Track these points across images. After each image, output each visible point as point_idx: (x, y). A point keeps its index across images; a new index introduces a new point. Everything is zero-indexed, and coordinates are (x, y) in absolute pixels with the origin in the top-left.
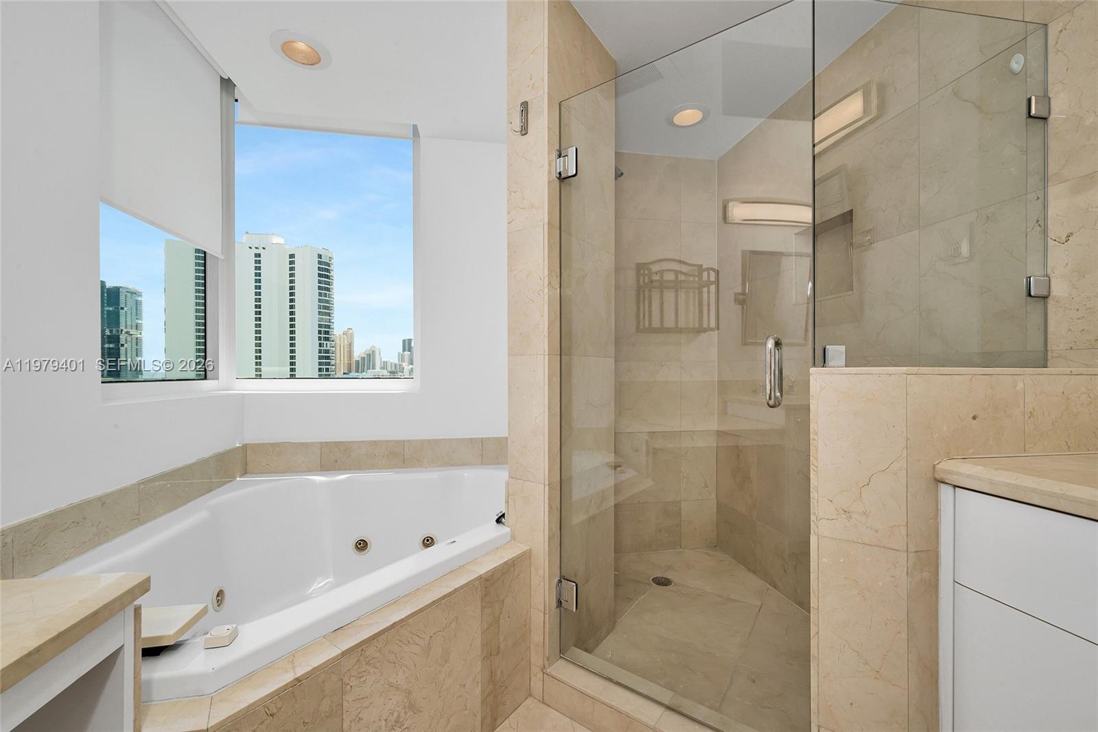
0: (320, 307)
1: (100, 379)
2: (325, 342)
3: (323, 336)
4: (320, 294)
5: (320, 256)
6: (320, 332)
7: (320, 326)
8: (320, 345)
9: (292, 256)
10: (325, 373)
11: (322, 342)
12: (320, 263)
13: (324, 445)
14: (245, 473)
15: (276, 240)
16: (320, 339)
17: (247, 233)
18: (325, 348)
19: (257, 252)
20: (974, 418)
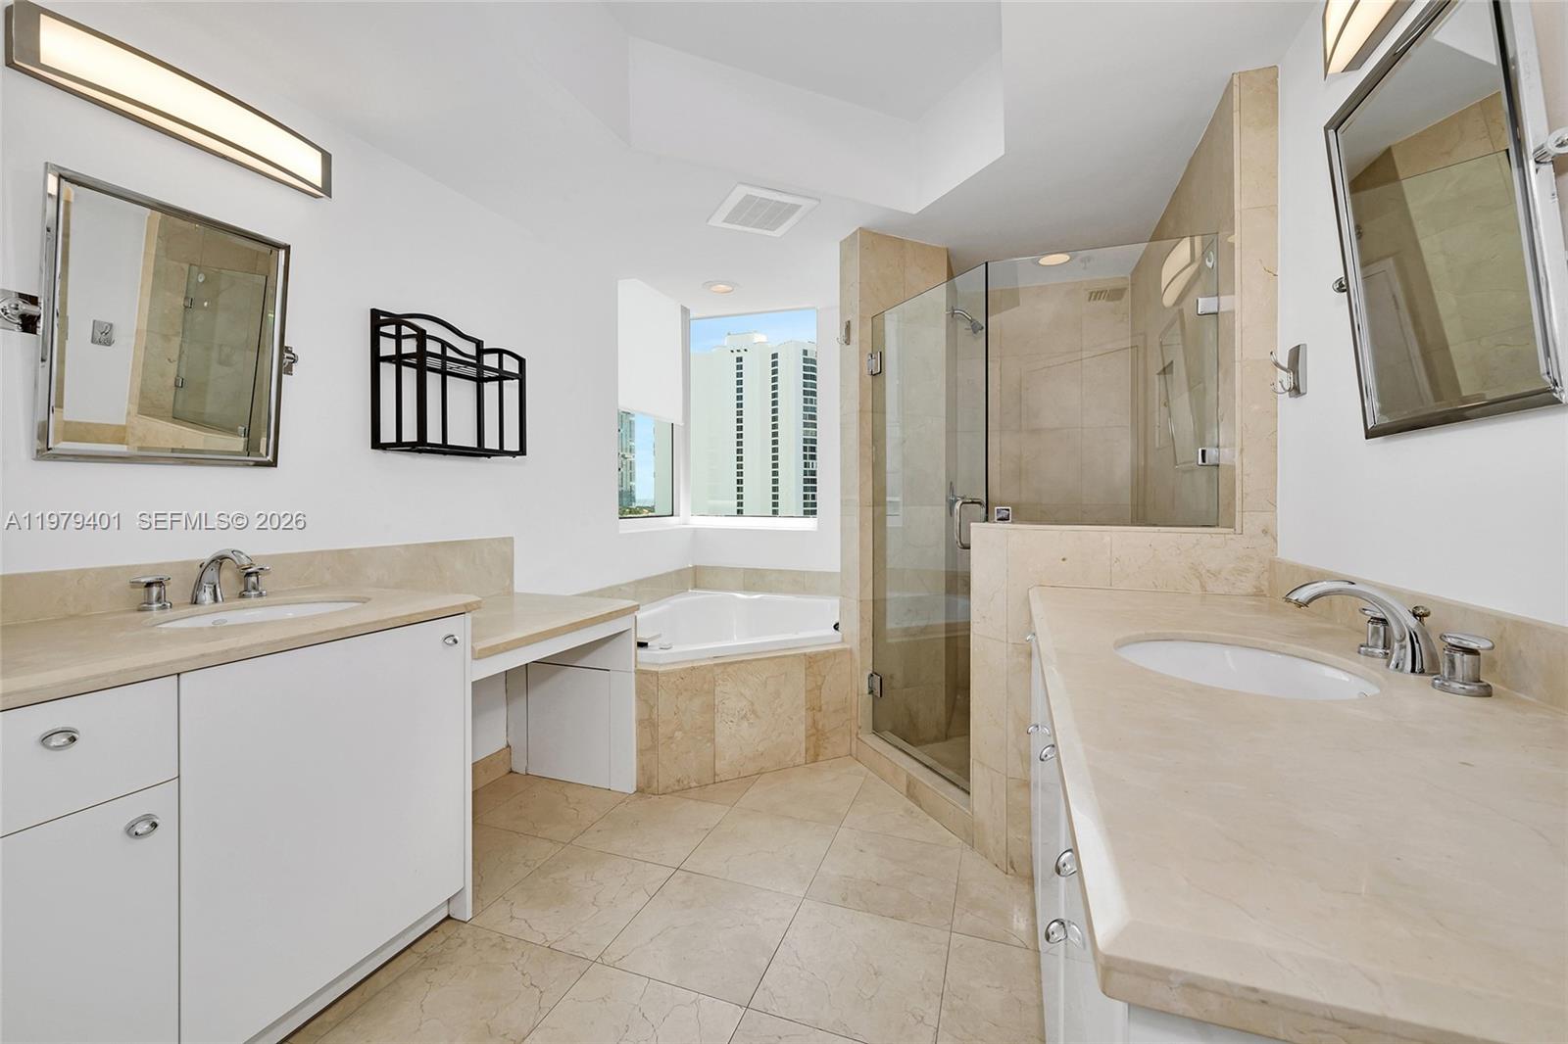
0: (805, 417)
1: (618, 516)
2: (811, 461)
3: (808, 453)
4: (806, 401)
5: (805, 352)
6: (805, 449)
7: (805, 441)
8: (806, 465)
9: (775, 356)
10: (810, 501)
11: (808, 461)
12: (805, 361)
13: (746, 571)
14: (696, 587)
15: (759, 338)
16: (805, 457)
17: (729, 334)
18: (811, 469)
19: (739, 355)
20: (1064, 560)
